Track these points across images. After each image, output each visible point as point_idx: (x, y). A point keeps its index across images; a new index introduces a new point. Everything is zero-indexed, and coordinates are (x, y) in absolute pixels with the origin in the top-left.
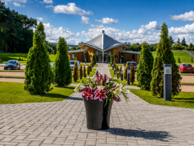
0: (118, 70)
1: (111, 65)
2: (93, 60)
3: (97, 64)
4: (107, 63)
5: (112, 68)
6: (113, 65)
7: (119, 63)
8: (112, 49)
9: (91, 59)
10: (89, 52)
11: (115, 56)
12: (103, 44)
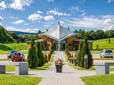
0: (70, 57)
1: (66, 52)
2: (52, 49)
3: (54, 51)
4: (63, 51)
5: (66, 55)
6: (67, 53)
7: (73, 50)
8: (67, 39)
9: (50, 47)
10: (48, 42)
11: (70, 45)
12: (59, 35)
